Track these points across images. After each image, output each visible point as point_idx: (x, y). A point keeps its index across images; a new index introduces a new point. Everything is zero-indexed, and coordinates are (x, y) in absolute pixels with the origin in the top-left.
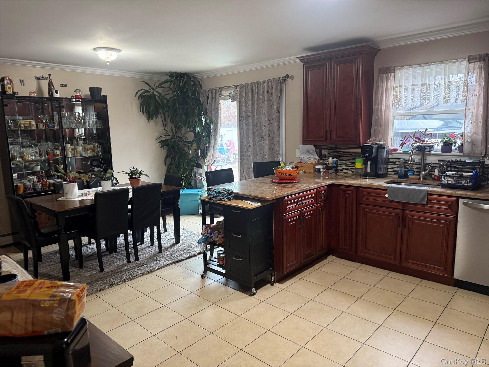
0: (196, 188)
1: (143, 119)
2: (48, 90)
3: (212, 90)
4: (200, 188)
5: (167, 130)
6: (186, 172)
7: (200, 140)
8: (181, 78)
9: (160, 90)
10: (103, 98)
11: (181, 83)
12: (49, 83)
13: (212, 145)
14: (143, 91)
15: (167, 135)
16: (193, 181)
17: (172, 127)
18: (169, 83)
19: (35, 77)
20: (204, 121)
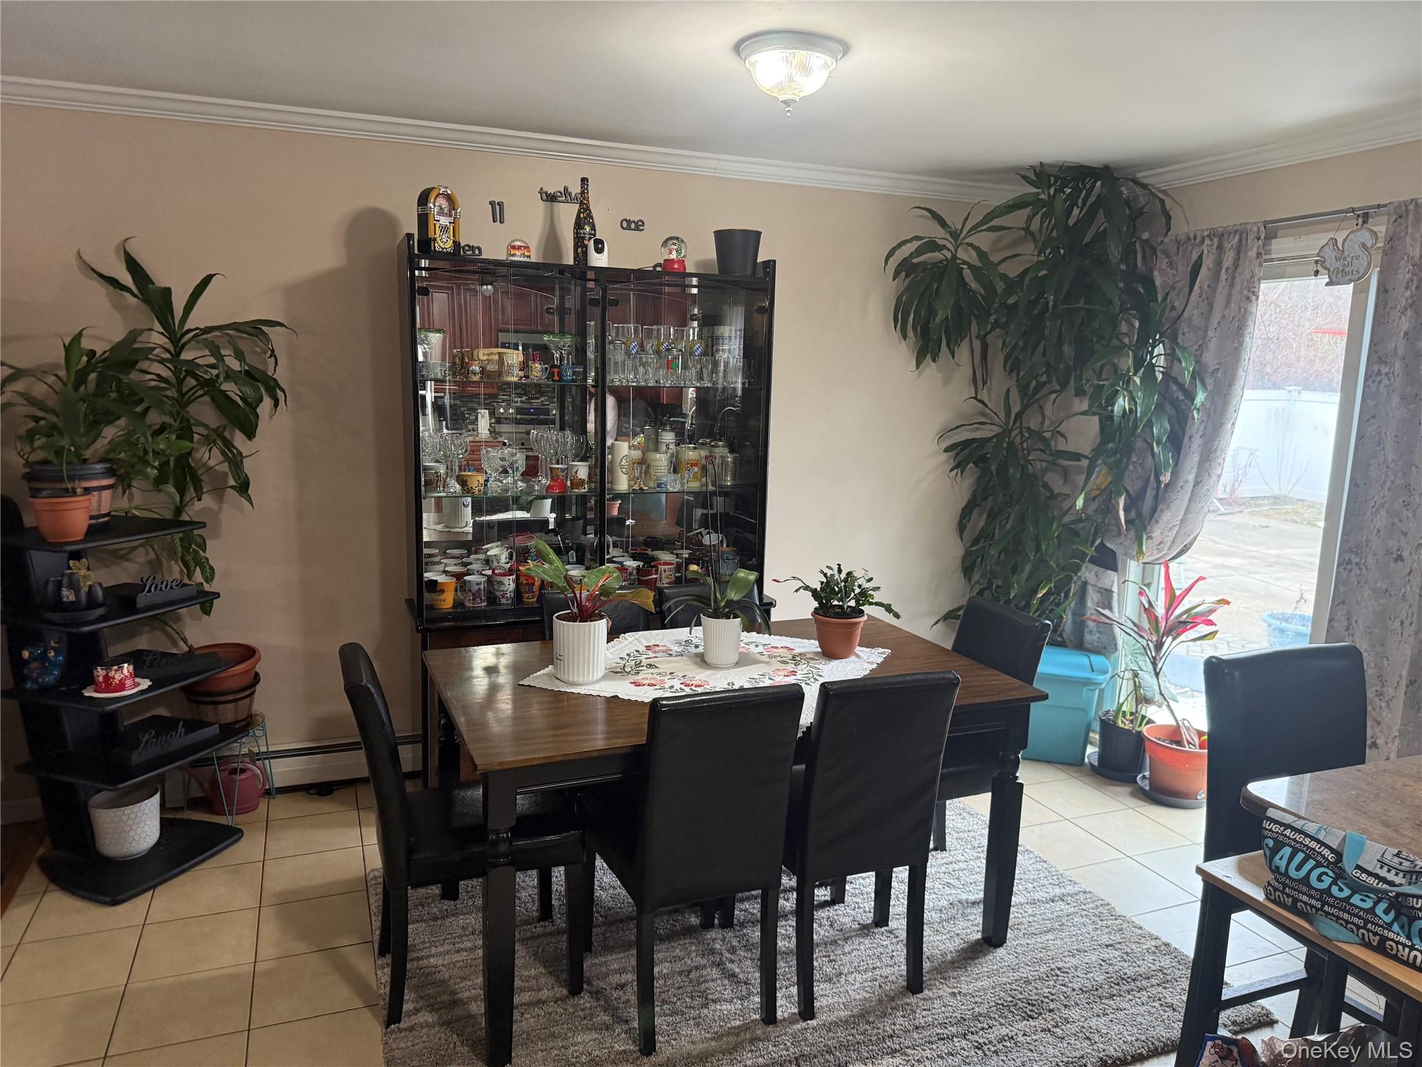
0: (1079, 645)
1: (900, 354)
2: (575, 238)
3: (1220, 236)
4: (1097, 652)
5: (986, 402)
6: (1049, 580)
7: (1128, 450)
8: (1077, 190)
9: (983, 240)
10: (760, 274)
11: (1076, 211)
12: (579, 212)
13: (1187, 481)
14: (916, 244)
15: (984, 420)
16: (1070, 617)
17: (1008, 390)
18: (1026, 212)
19: (541, 192)
20: (1162, 372)
